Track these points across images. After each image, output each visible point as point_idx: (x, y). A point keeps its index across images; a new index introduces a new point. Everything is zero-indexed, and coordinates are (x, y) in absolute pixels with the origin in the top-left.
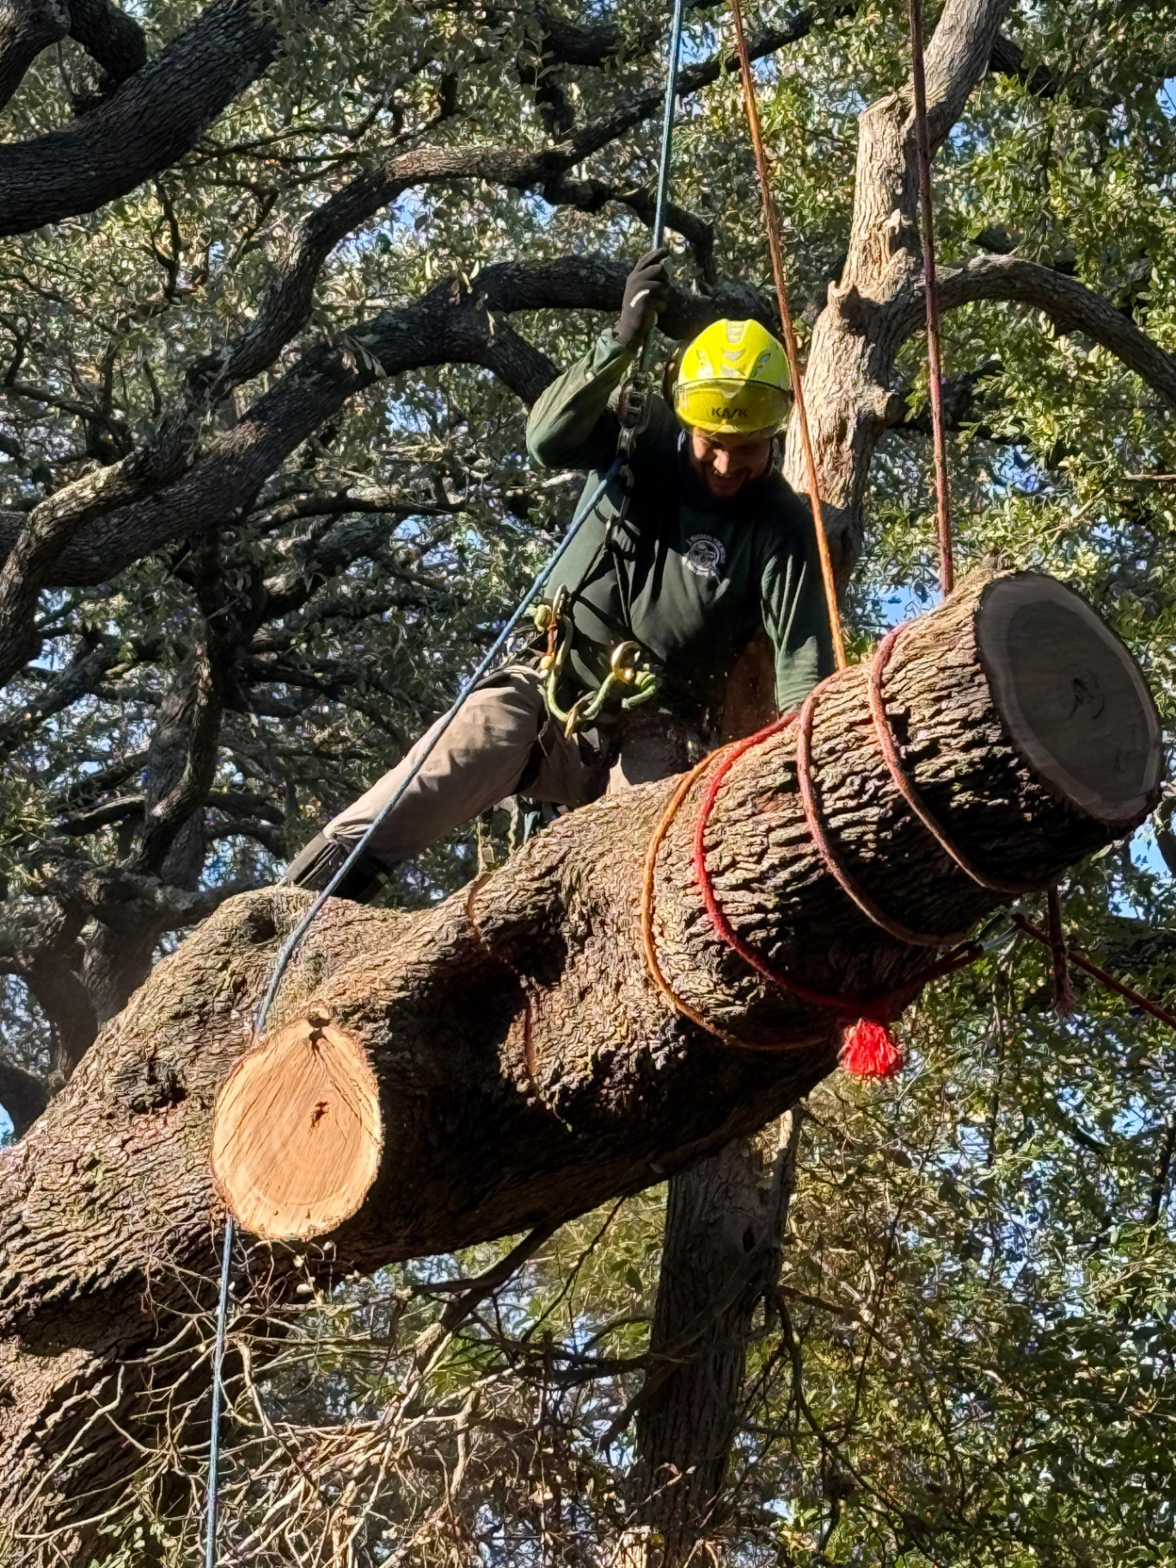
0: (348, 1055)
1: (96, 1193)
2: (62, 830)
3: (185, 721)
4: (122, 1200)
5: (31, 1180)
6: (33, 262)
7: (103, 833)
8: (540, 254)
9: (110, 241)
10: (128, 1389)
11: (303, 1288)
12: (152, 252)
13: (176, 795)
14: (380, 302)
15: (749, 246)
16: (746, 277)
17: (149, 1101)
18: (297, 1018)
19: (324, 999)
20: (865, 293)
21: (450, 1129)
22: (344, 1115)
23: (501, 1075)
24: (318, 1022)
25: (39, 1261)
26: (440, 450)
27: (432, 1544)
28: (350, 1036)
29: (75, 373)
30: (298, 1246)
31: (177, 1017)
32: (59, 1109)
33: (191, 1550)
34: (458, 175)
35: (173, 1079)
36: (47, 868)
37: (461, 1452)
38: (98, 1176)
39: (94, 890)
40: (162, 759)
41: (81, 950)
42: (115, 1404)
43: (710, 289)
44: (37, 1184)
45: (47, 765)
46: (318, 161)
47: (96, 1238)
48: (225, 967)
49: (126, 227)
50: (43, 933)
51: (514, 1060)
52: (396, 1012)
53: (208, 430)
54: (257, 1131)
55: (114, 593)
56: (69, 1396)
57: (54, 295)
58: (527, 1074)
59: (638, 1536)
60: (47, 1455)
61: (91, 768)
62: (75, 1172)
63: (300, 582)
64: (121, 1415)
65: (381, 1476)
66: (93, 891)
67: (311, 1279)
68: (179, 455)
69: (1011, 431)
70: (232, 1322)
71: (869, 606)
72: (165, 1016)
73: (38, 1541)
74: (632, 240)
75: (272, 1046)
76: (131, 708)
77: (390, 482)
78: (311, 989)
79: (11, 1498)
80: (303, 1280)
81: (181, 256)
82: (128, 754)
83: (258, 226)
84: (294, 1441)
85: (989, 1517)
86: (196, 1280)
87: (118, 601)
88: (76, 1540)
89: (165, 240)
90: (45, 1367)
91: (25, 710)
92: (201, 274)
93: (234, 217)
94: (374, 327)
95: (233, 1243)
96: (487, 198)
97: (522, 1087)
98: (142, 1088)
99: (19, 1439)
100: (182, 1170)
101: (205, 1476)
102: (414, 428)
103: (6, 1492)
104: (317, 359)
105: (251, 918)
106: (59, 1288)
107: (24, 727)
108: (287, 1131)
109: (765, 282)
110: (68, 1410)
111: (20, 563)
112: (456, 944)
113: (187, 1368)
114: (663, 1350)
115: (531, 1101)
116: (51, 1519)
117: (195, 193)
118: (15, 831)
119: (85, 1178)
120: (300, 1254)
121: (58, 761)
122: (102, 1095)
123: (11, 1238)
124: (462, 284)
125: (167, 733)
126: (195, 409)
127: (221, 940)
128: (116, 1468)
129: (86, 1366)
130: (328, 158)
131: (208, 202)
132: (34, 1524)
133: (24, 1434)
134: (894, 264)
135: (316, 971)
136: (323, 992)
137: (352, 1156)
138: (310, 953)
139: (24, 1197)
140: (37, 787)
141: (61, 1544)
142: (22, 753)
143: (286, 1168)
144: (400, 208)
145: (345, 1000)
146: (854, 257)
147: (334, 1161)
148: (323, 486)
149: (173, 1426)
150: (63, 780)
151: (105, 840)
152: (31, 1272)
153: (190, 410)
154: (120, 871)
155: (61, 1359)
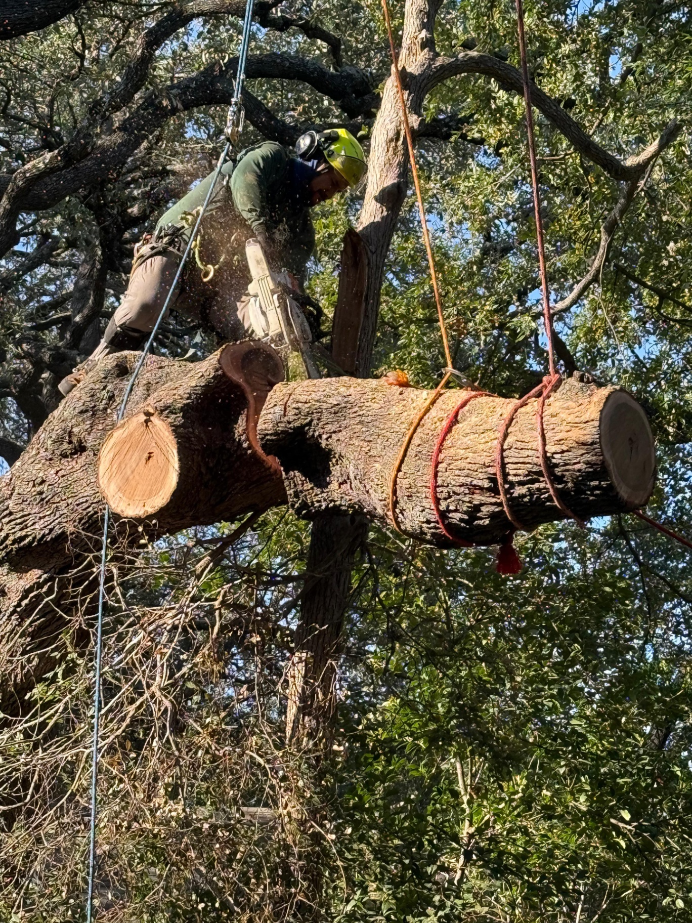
0: (163, 430)
1: (44, 496)
2: (32, 328)
3: (90, 276)
4: (57, 499)
5: (13, 489)
6: (15, 54)
7: (52, 330)
8: (258, 52)
9: (52, 44)
10: (60, 588)
11: (142, 541)
12: (72, 49)
13: (86, 311)
14: (182, 75)
15: (359, 49)
16: (357, 63)
17: (69, 452)
18: (139, 412)
19: (151, 404)
20: (409, 70)
21: (211, 465)
22: (161, 459)
23: (235, 440)
24: (148, 414)
25: (18, 528)
26: (211, 146)
27: (204, 662)
28: (163, 420)
29: (36, 108)
30: (139, 520)
31: (82, 412)
32: (25, 456)
33: (90, 664)
34: (217, 13)
35: (80, 442)
36: (24, 346)
37: (217, 619)
38: (45, 487)
39: (47, 356)
40: (80, 294)
41: (41, 385)
42: (53, 596)
43: (339, 69)
44: (16, 491)
45: (25, 298)
46: (152, 6)
47: (44, 517)
48: (104, 388)
49: (60, 37)
50: (23, 377)
51: (241, 433)
52: (185, 409)
53: (98, 136)
54: (120, 466)
55: (55, 215)
56: (32, 591)
57: (25, 70)
58: (248, 439)
59: (300, 658)
60: (22, 617)
61: (46, 299)
62: (34, 486)
63: (145, 210)
64: (57, 602)
65: (180, 630)
66: (46, 358)
67: (147, 538)
68: (84, 147)
69: (477, 135)
70: (109, 557)
71: (416, 223)
72: (77, 411)
73: (18, 660)
74: (302, 45)
75: (126, 426)
76: (65, 271)
77: (188, 162)
78: (145, 399)
79: (4, 641)
80: (142, 537)
81: (87, 52)
82: (64, 292)
83: (123, 36)
84: (139, 614)
85: (465, 649)
86: (92, 538)
87: (58, 219)
88: (36, 659)
89: (78, 45)
90: (21, 578)
91: (15, 270)
92: (96, 60)
93: (112, 33)
94: (178, 86)
95: (109, 519)
96: (233, 25)
97: (245, 445)
98: (65, 446)
99: (9, 612)
100: (85, 484)
101: (97, 630)
102: (199, 136)
103: (3, 637)
104: (150, 102)
105: (117, 366)
106: (27, 540)
107: (14, 279)
108: (134, 466)
109: (366, 67)
110: (32, 598)
111: (9, 199)
112: (214, 377)
113: (88, 579)
114: (313, 571)
115: (249, 452)
116: (24, 649)
117: (93, 22)
118: (9, 328)
119: (38, 489)
120: (140, 525)
121: (31, 295)
122: (46, 449)
123: (4, 517)
124: (220, 64)
125: (82, 282)
126: (92, 124)
127: (103, 376)
128: (55, 626)
129: (40, 577)
130: (156, 4)
131: (99, 25)
132: (17, 652)
133: (11, 609)
134: (423, 56)
135: (148, 390)
136: (151, 400)
137: (164, 478)
138: (145, 382)
139: (10, 498)
140: (20, 307)
141: (29, 661)
142: (12, 292)
143: (133, 483)
144: (191, 29)
145: (161, 404)
146: (404, 52)
147: (156, 481)
148: (156, 164)
149: (82, 606)
150: (33, 304)
151: (53, 333)
152: (14, 533)
153: (90, 125)
154: (60, 348)
155: (28, 574)
